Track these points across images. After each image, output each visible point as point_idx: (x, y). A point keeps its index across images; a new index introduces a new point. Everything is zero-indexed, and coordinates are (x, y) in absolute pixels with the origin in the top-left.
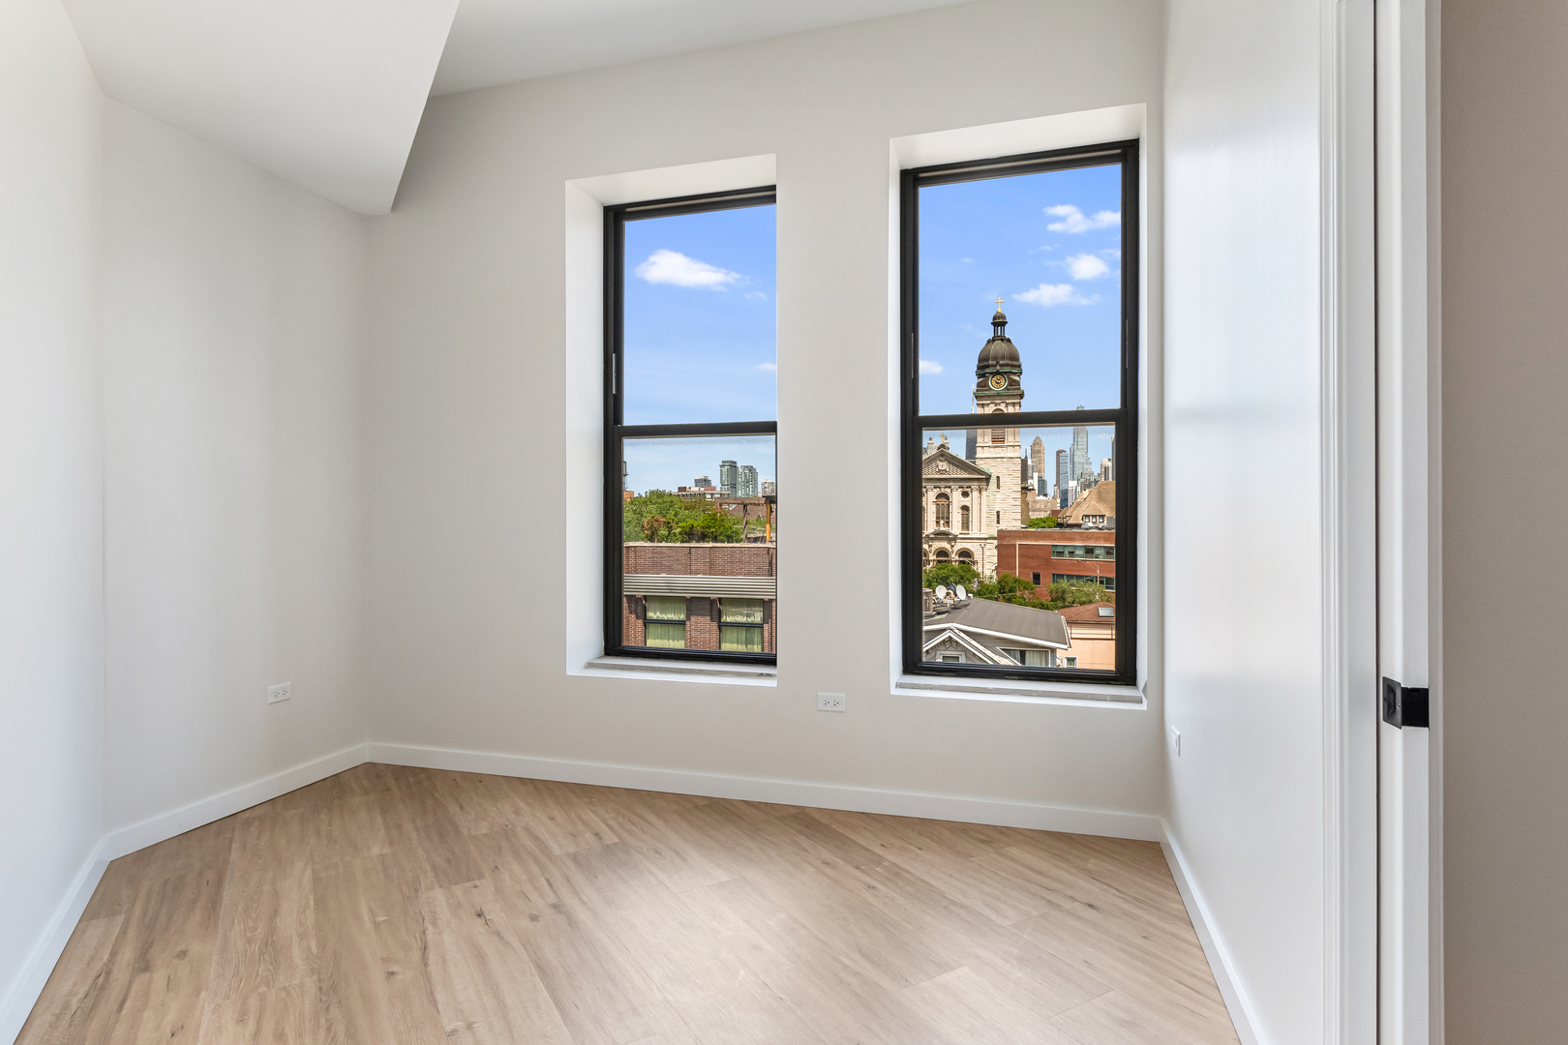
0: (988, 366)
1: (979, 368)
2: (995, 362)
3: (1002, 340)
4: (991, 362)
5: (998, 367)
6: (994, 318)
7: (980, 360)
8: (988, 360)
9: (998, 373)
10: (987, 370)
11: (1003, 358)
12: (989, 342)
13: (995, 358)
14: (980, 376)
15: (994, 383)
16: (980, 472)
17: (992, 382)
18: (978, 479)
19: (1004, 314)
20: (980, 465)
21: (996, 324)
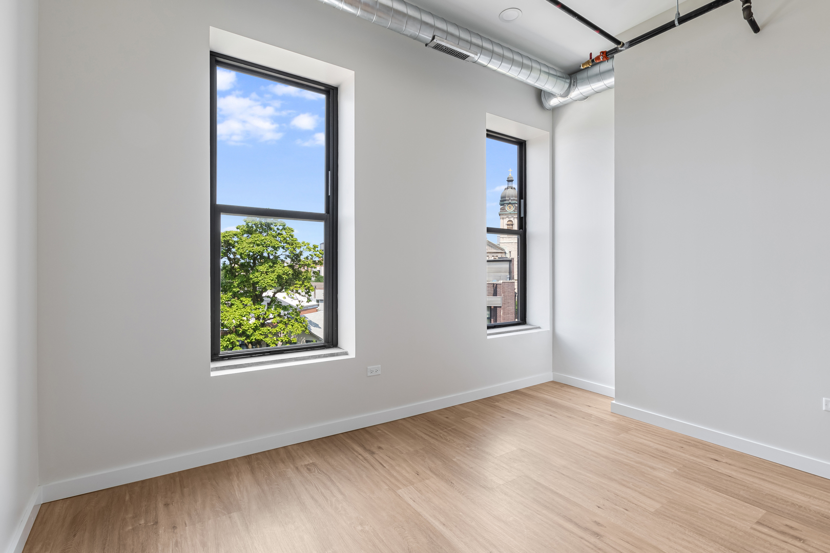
0: (505, 200)
1: (501, 201)
2: (508, 199)
3: (512, 188)
4: (507, 199)
5: (510, 201)
6: (508, 178)
7: (502, 198)
8: (505, 198)
9: (510, 203)
10: (505, 202)
11: (512, 197)
12: (505, 189)
13: (509, 197)
14: (501, 205)
15: (508, 208)
16: (502, 249)
17: (507, 208)
18: (501, 252)
19: (512, 176)
20: (502, 246)
21: (509, 181)
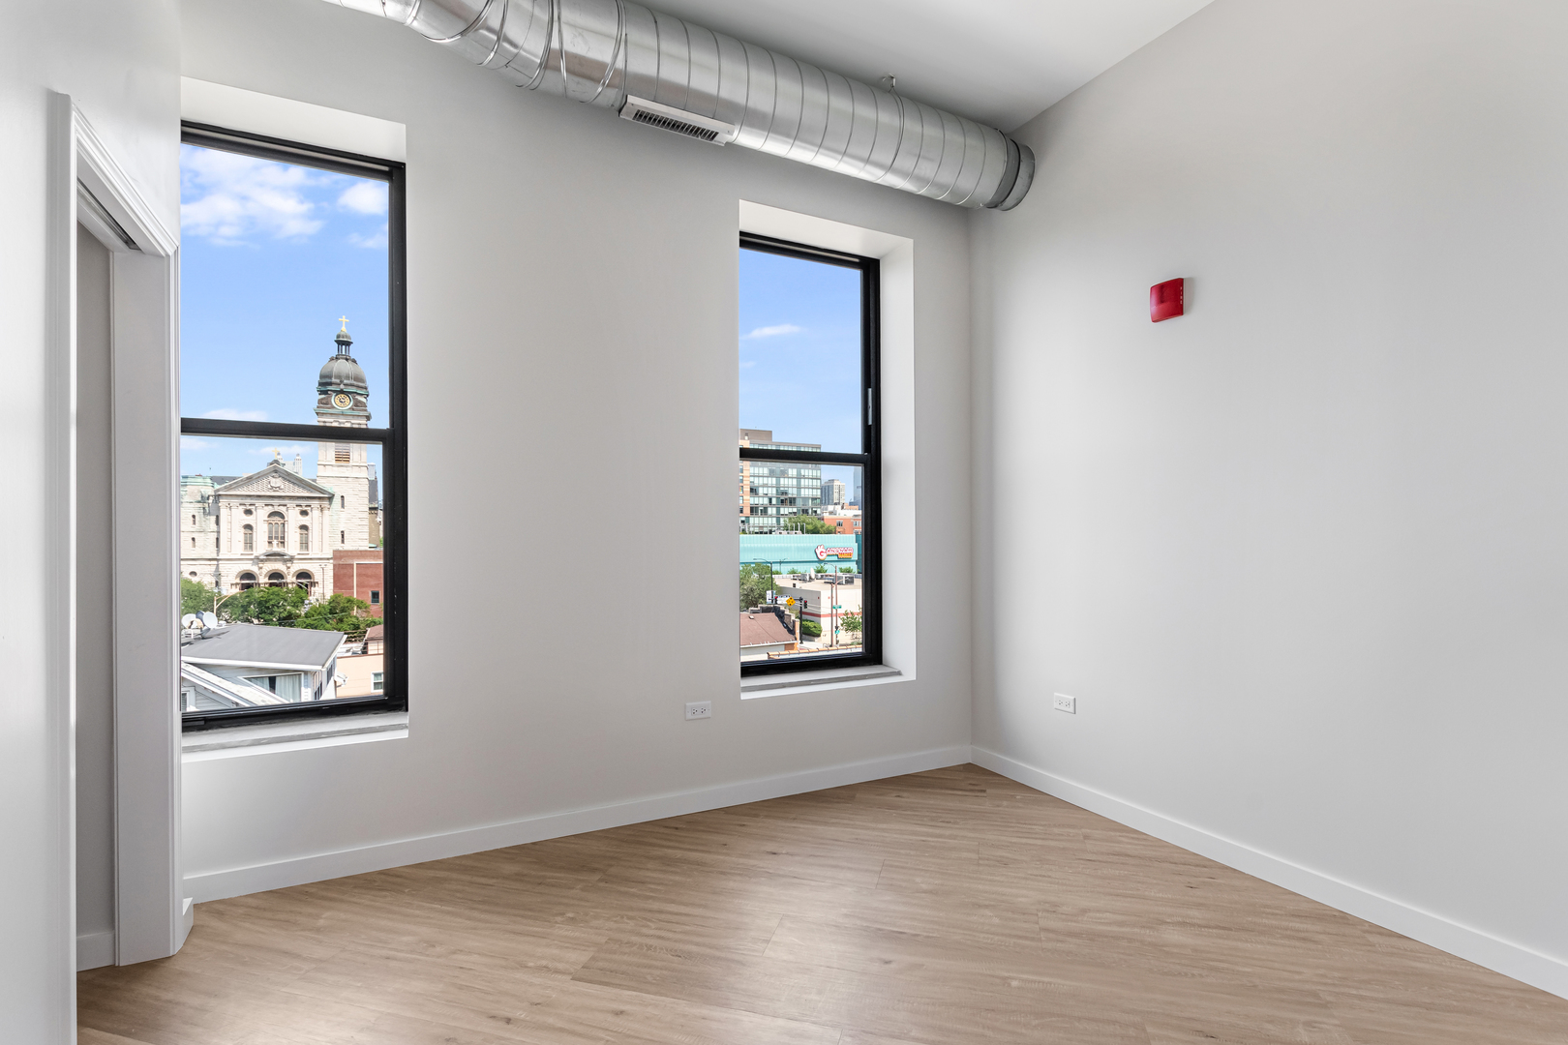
0: (331, 384)
1: (320, 384)
2: (338, 381)
3: (347, 360)
4: (334, 380)
5: (342, 386)
6: (338, 336)
7: (322, 377)
8: (331, 377)
9: (342, 392)
10: (330, 388)
11: (347, 378)
12: (332, 359)
13: (338, 377)
14: (322, 392)
15: (338, 401)
16: (321, 491)
17: (335, 400)
18: (320, 498)
19: (349, 334)
20: (321, 483)
21: (340, 343)
